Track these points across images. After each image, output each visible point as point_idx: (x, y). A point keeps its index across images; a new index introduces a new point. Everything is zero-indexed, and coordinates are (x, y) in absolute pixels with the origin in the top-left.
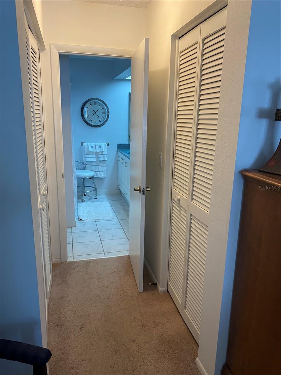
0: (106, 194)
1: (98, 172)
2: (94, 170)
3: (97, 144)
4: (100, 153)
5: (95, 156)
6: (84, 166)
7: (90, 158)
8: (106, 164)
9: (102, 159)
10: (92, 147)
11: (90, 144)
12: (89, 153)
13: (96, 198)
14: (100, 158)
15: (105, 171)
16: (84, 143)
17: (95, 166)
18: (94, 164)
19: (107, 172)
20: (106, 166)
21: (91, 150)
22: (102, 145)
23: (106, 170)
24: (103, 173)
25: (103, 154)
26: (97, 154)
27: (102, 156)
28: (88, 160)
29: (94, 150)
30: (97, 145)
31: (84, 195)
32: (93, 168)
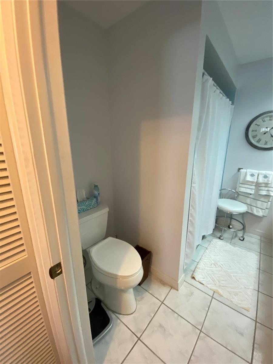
0: (261, 237)
1: (255, 208)
2: (249, 203)
3: (260, 172)
4: (263, 185)
5: (254, 187)
6: (236, 196)
7: (245, 188)
8: (270, 200)
9: (264, 193)
10: (252, 175)
11: (249, 171)
12: (246, 182)
13: (242, 239)
14: (261, 191)
15: (266, 208)
16: (242, 169)
17: (252, 200)
18: (251, 196)
19: (269, 211)
20: (269, 203)
21: (249, 178)
22: (269, 174)
23: (268, 208)
24: (262, 211)
25: (269, 186)
26: (258, 185)
27: (266, 189)
28: (242, 190)
29: (254, 179)
30: (262, 174)
31: (229, 227)
32: (248, 201)
